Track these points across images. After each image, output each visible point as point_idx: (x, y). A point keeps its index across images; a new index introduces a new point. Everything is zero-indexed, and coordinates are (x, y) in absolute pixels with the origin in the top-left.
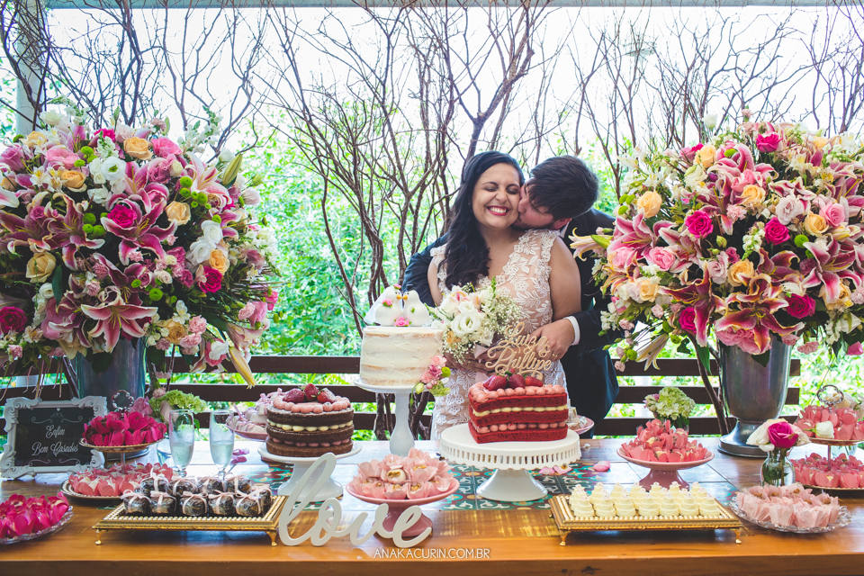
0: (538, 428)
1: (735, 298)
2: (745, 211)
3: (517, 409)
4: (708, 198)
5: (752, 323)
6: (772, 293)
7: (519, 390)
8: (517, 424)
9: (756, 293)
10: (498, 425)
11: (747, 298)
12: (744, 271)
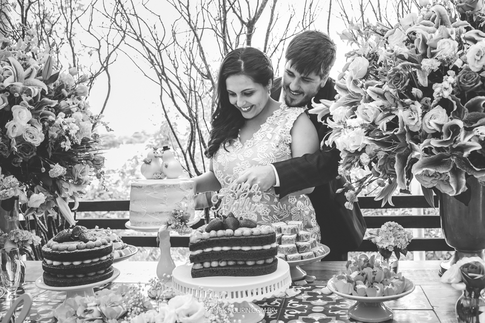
0: (245, 265)
1: (429, 143)
2: (439, 64)
3: (226, 248)
4: (406, 56)
5: (448, 167)
6: (465, 137)
7: (229, 231)
8: (227, 261)
9: (449, 138)
10: (210, 262)
11: (440, 143)
12: (438, 117)
